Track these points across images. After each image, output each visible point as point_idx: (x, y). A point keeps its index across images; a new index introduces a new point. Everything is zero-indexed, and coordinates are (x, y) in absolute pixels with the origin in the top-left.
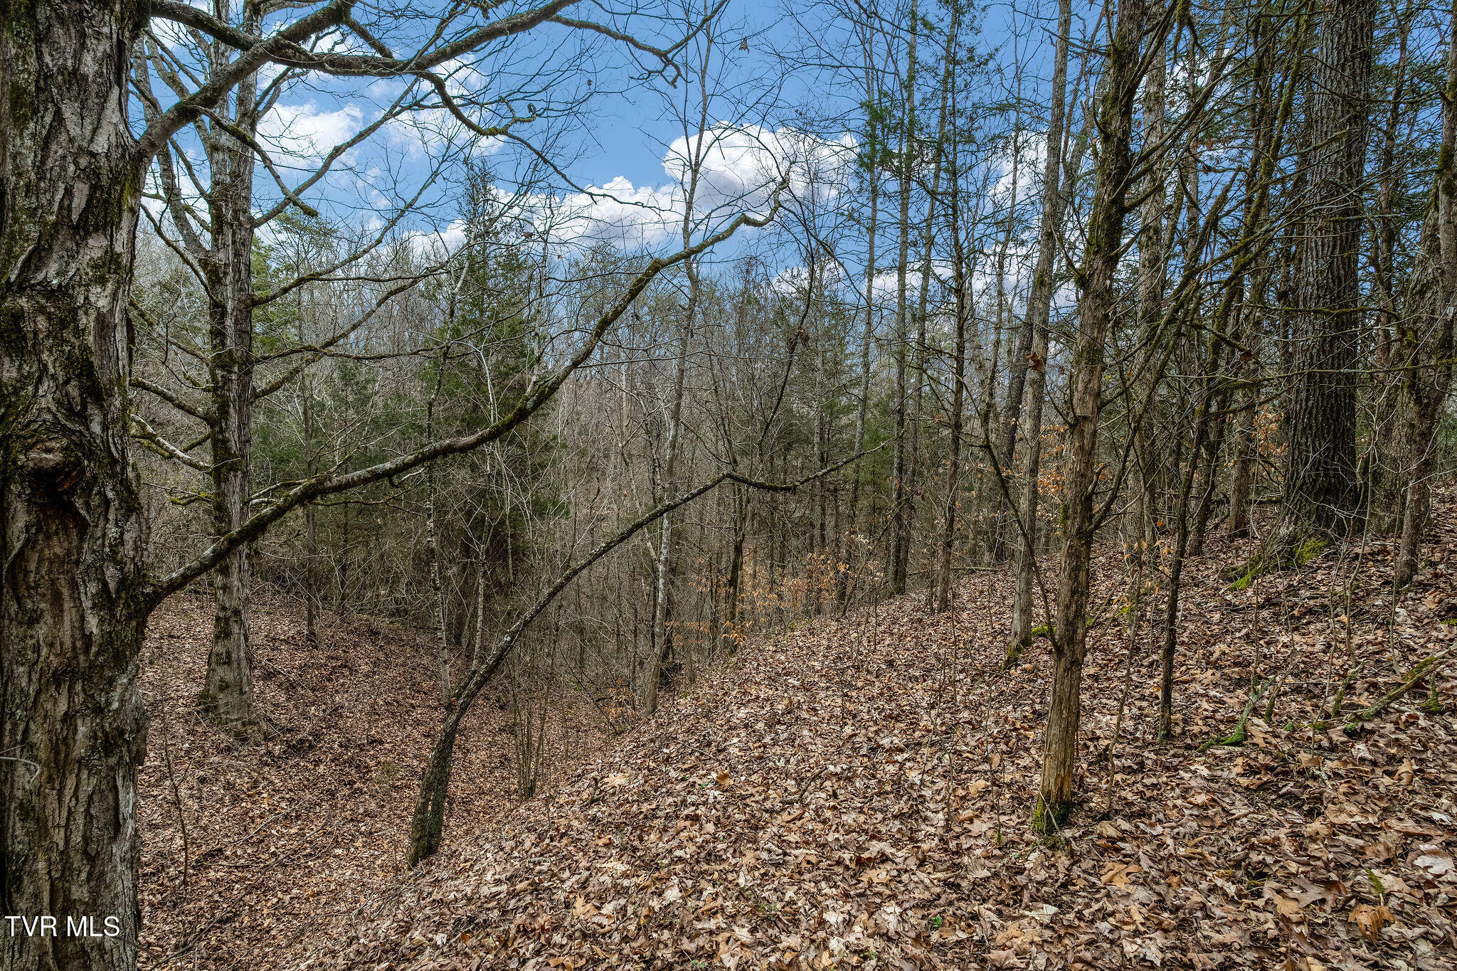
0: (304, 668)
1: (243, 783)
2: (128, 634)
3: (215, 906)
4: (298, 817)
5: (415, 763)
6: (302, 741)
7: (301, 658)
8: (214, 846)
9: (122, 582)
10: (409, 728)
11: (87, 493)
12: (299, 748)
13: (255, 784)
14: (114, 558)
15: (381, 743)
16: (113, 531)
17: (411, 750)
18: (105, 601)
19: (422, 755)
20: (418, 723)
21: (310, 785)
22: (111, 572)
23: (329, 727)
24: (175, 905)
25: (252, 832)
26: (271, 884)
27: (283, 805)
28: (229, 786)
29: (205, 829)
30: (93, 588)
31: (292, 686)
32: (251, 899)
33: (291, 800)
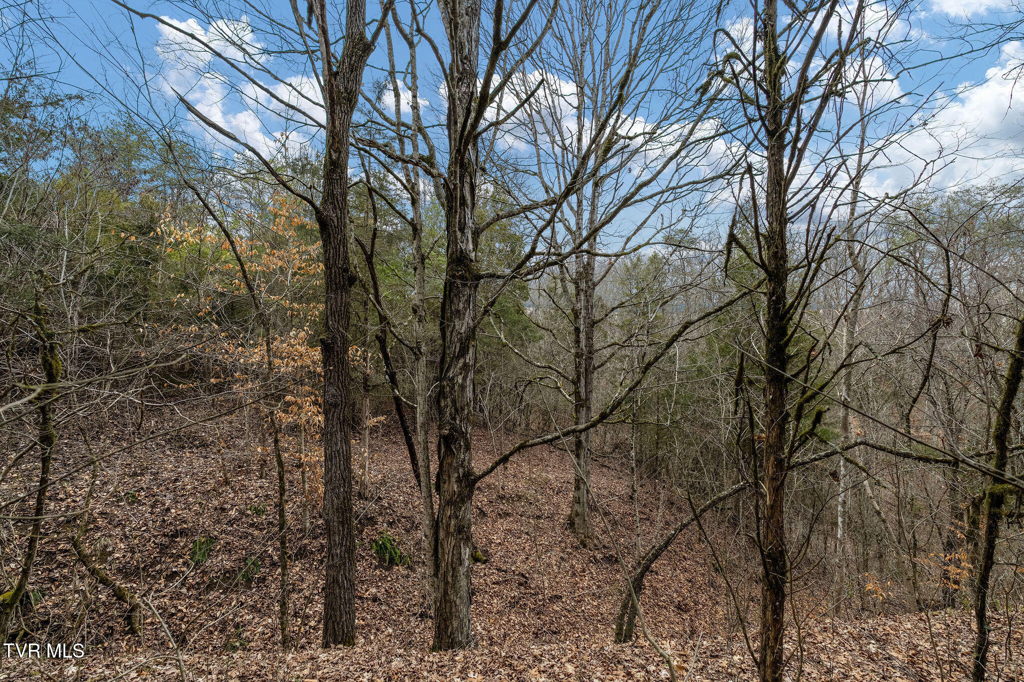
0: (624, 515)
1: (579, 567)
2: (466, 493)
3: (552, 623)
4: (600, 597)
5: (675, 595)
6: (612, 556)
7: (626, 508)
8: (559, 593)
9: (464, 474)
10: (678, 571)
11: (455, 443)
12: (611, 560)
13: (584, 571)
14: (462, 466)
15: (657, 574)
16: (462, 456)
17: (675, 585)
18: (459, 480)
19: (681, 592)
20: (685, 570)
21: (611, 583)
22: (461, 470)
23: (629, 553)
24: (538, 614)
25: (576, 595)
26: (577, 626)
27: (594, 587)
28: (572, 567)
29: (557, 583)
30: (456, 475)
31: (615, 523)
32: (567, 629)
33: (599, 587)
